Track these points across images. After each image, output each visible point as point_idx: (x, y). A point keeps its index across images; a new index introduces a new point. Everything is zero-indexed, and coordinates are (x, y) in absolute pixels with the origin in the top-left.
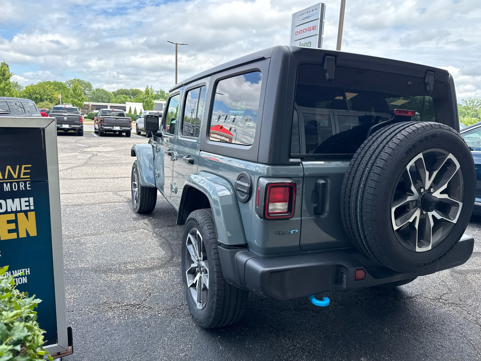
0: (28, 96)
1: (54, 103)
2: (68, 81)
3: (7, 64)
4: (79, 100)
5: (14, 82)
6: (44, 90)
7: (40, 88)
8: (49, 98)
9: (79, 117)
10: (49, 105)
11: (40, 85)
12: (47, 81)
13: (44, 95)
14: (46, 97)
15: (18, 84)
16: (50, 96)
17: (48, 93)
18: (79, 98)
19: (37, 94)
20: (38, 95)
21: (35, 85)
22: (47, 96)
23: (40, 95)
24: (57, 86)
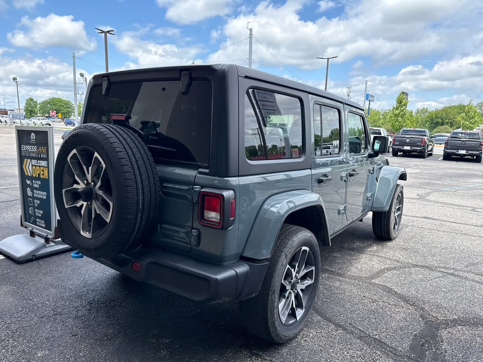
0: (430, 121)
1: (454, 126)
2: (479, 104)
3: (406, 92)
4: (470, 123)
5: (425, 108)
6: (446, 114)
7: (443, 112)
8: (450, 122)
9: (479, 143)
10: (447, 129)
11: (445, 110)
12: (454, 105)
13: (446, 119)
14: (447, 121)
15: (428, 109)
16: (452, 120)
17: (450, 117)
18: (471, 121)
19: (439, 118)
20: (440, 120)
21: (439, 109)
22: (449, 120)
23: (441, 119)
24: (463, 109)
